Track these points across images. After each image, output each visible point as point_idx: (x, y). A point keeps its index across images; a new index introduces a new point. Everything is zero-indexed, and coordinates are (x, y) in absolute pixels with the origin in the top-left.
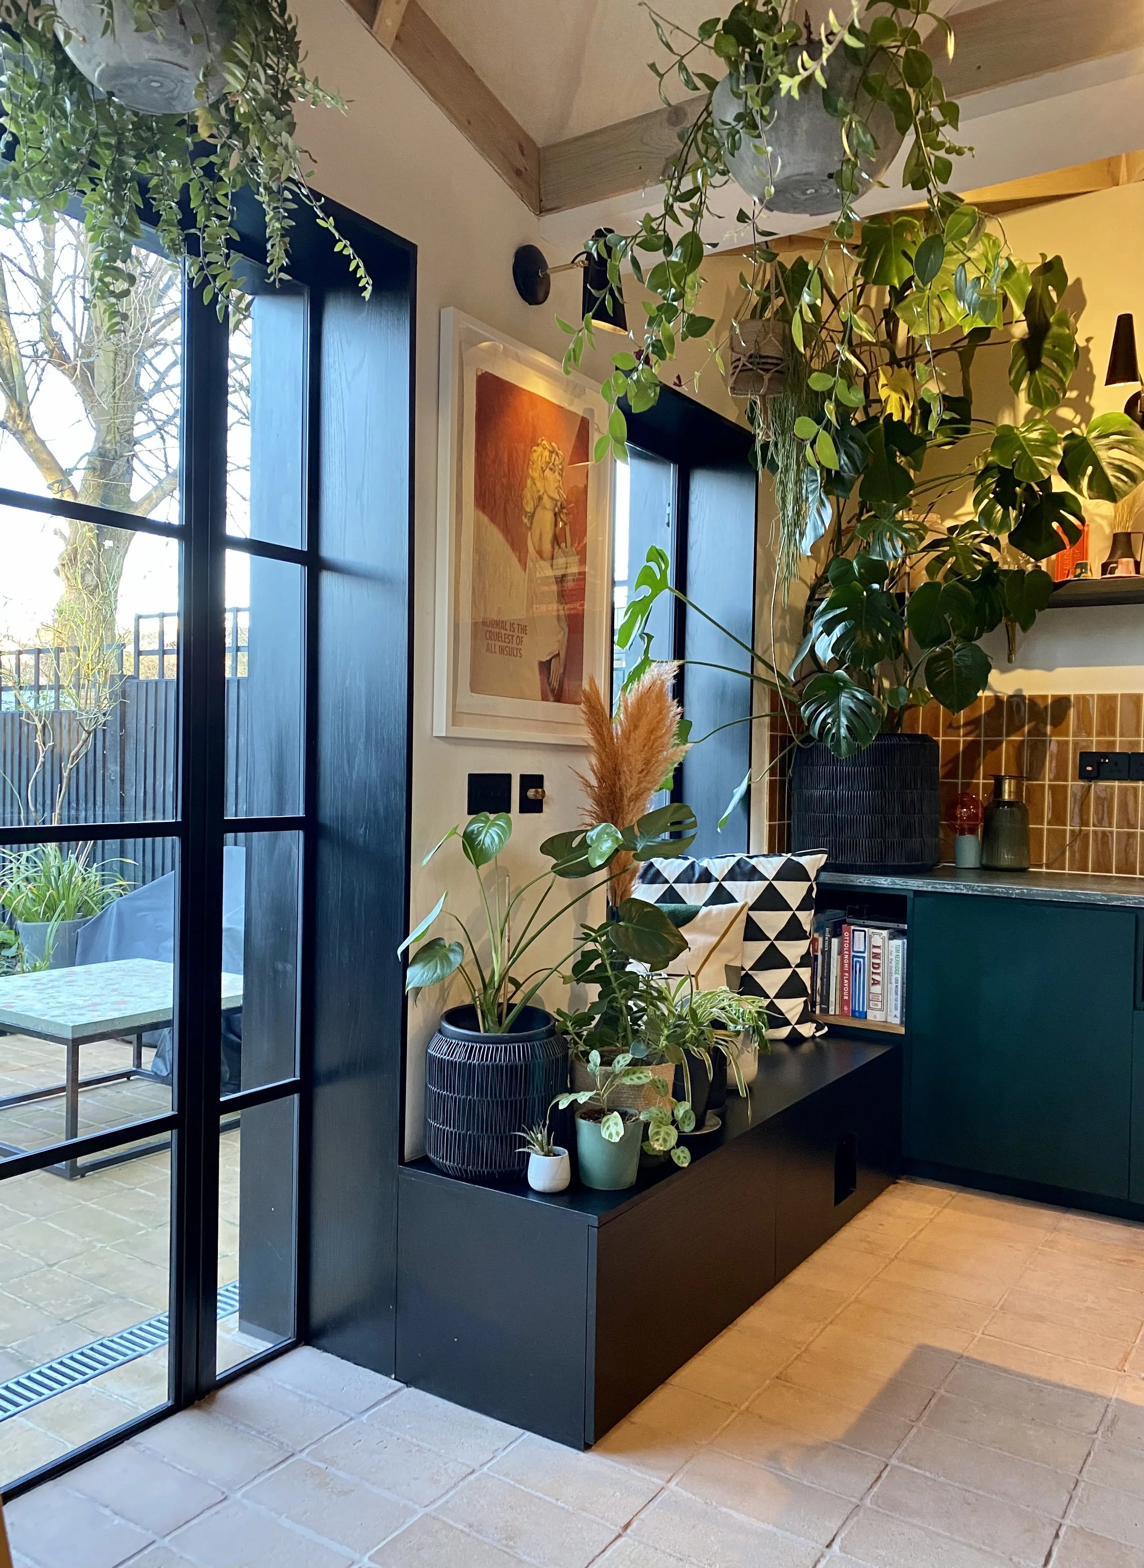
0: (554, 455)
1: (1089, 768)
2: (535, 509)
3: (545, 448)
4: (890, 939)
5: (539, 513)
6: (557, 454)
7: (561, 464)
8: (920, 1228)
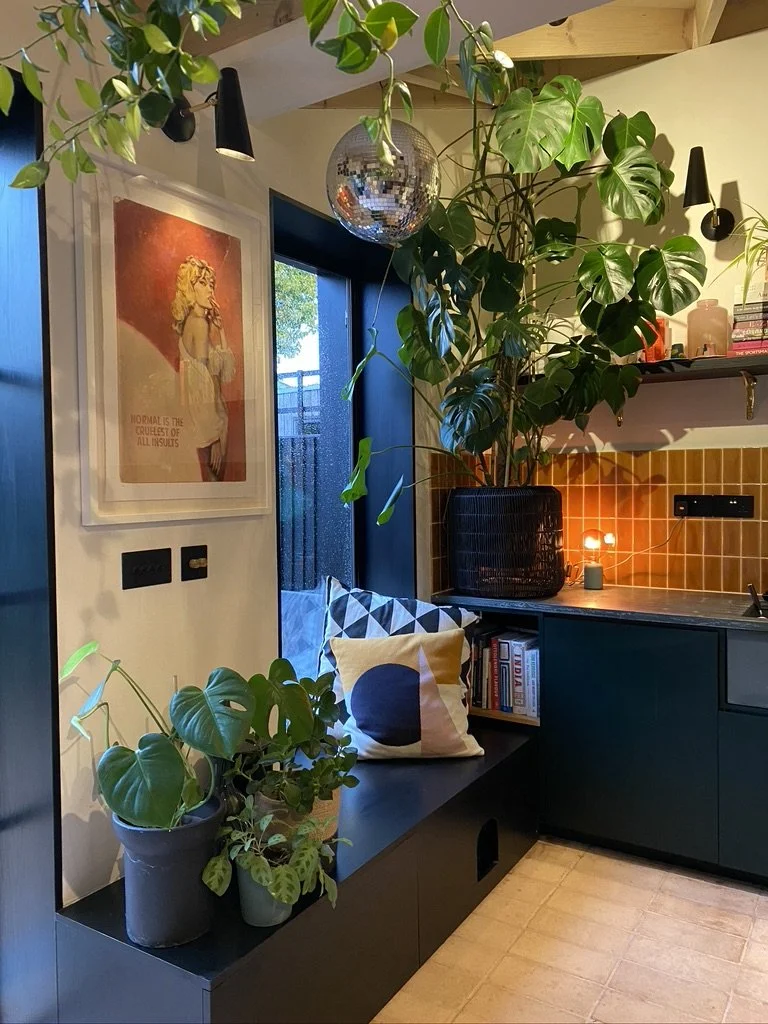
0: (204, 271)
1: (682, 508)
2: (186, 318)
3: (194, 265)
4: (528, 649)
5: (191, 321)
6: (207, 269)
7: (212, 277)
8: (550, 893)
